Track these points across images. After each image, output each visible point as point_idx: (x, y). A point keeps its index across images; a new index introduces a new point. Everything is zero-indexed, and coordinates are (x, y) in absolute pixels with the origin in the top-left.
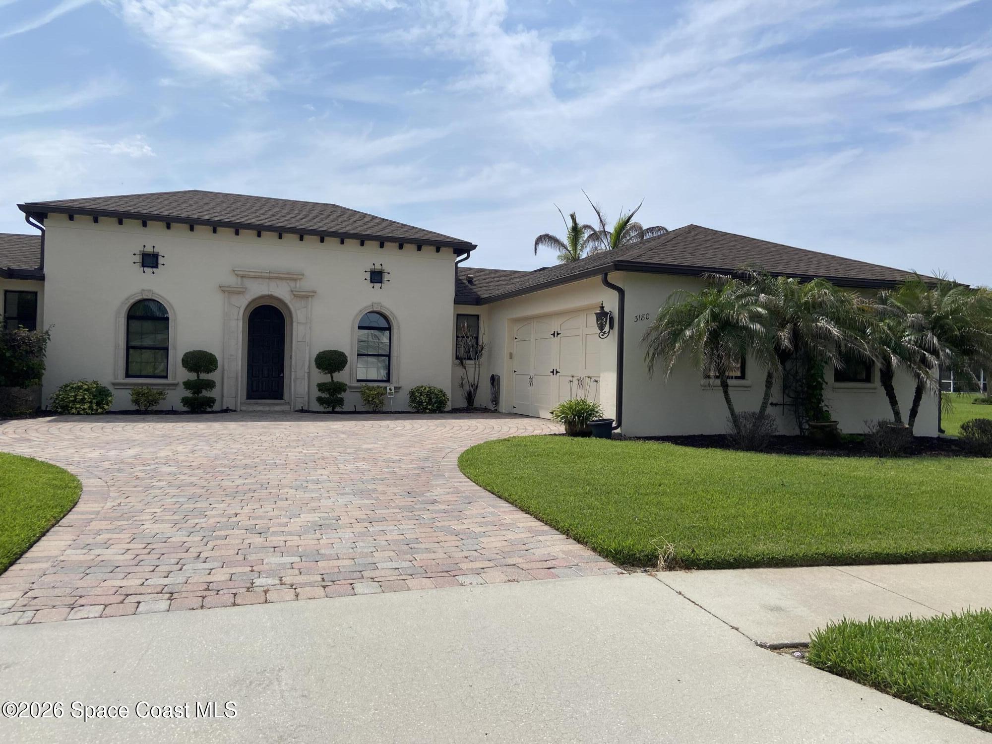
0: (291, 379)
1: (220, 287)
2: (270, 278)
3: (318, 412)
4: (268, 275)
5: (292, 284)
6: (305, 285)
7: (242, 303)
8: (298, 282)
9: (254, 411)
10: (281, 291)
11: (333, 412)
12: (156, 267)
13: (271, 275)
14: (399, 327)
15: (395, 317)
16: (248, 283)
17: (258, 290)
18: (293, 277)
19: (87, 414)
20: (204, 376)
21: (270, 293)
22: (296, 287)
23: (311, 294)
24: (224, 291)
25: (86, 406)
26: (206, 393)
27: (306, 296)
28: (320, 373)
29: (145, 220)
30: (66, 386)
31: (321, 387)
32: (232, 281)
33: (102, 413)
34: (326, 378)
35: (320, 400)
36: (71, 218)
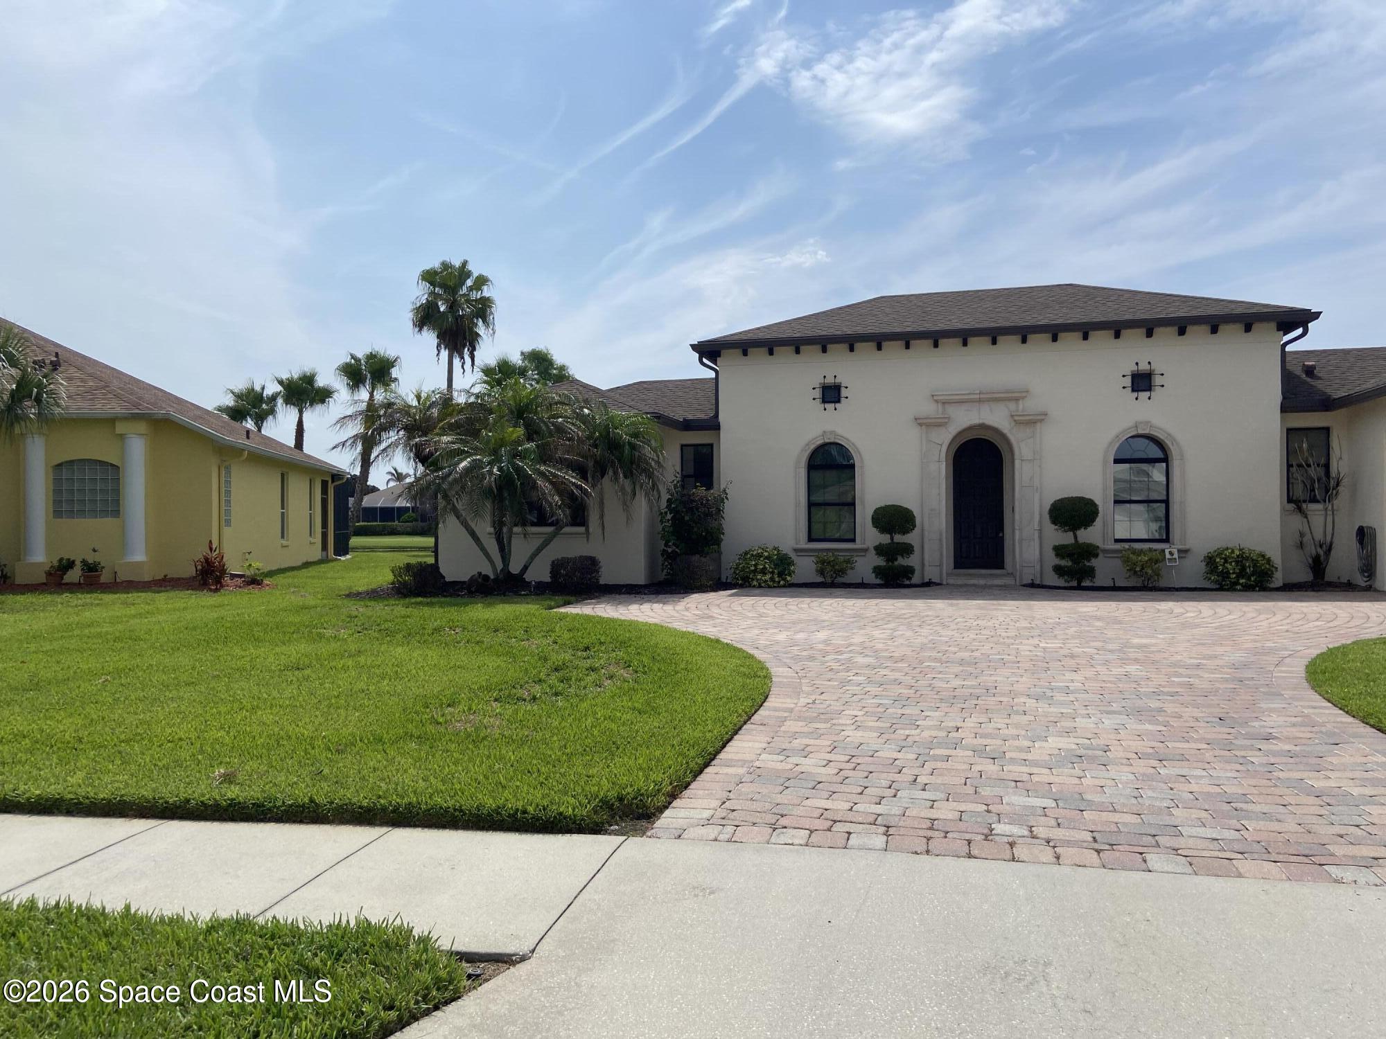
0: (1014, 540)
1: (916, 419)
2: (980, 401)
3: (1059, 588)
4: (978, 396)
5: (1012, 406)
6: (1030, 406)
7: (945, 437)
8: (1021, 402)
9: (966, 585)
10: (997, 418)
11: (1079, 588)
12: (839, 401)
13: (982, 396)
14: (1182, 456)
15: (1174, 440)
16: (952, 411)
17: (964, 419)
18: (1014, 396)
19: (769, 587)
20: (898, 538)
21: (981, 422)
22: (1017, 411)
23: (1039, 417)
24: (921, 425)
25: (768, 577)
26: (901, 561)
27: (1033, 421)
28: (1057, 529)
29: (824, 343)
30: (746, 553)
31: (1059, 551)
32: (929, 409)
33: (784, 586)
34: (1066, 538)
35: (1058, 570)
36: (745, 353)
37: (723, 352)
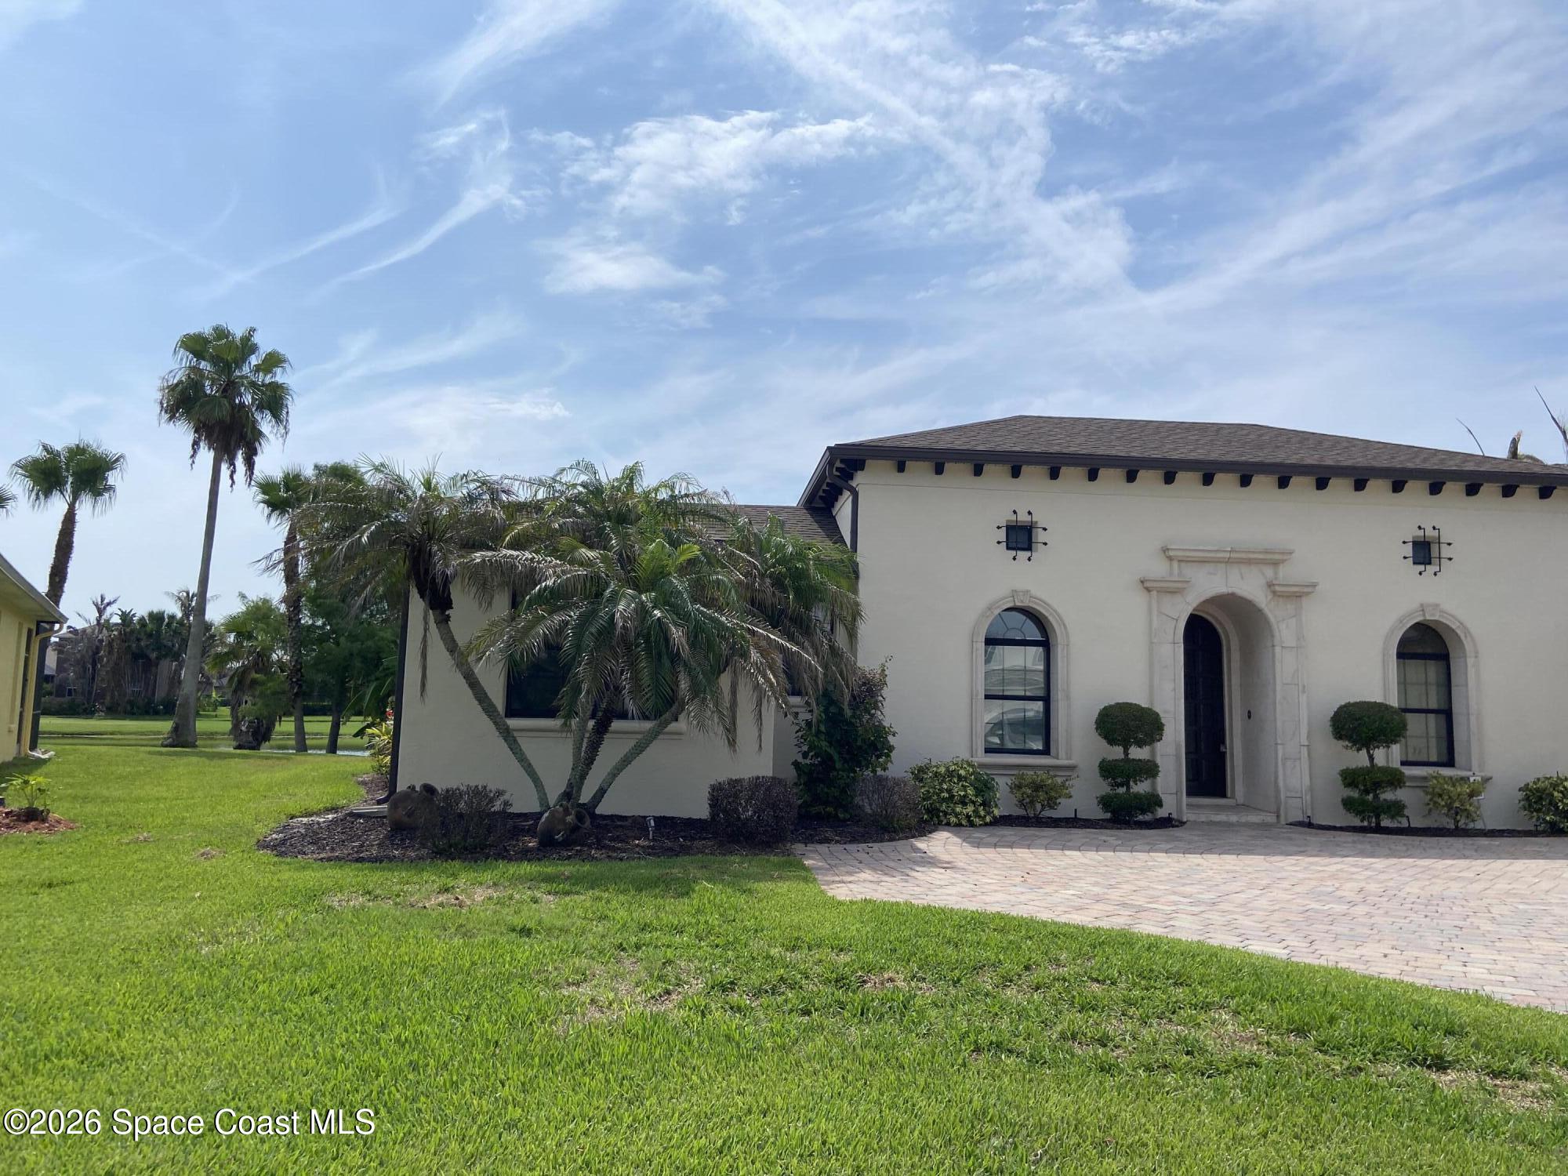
0: (1276, 758)
1: (1142, 582)
2: (1228, 562)
3: (1334, 828)
4: (1227, 555)
5: (1269, 572)
6: (1290, 573)
7: (1181, 610)
8: (1281, 566)
10: (1249, 586)
11: (1379, 830)
12: (1029, 548)
13: (1233, 555)
15: (1467, 631)
16: (1192, 572)
17: (1207, 585)
18: (1273, 559)
19: (972, 824)
20: (1137, 753)
21: (1230, 591)
22: (1276, 578)
23: (1306, 590)
24: (1148, 590)
25: (970, 809)
27: (1296, 595)
28: (1346, 747)
29: (1015, 465)
30: (922, 770)
31: (1350, 778)
32: (1158, 569)
33: (991, 824)
34: (1359, 759)
35: (1348, 804)
36: (901, 468)
37: (868, 462)
